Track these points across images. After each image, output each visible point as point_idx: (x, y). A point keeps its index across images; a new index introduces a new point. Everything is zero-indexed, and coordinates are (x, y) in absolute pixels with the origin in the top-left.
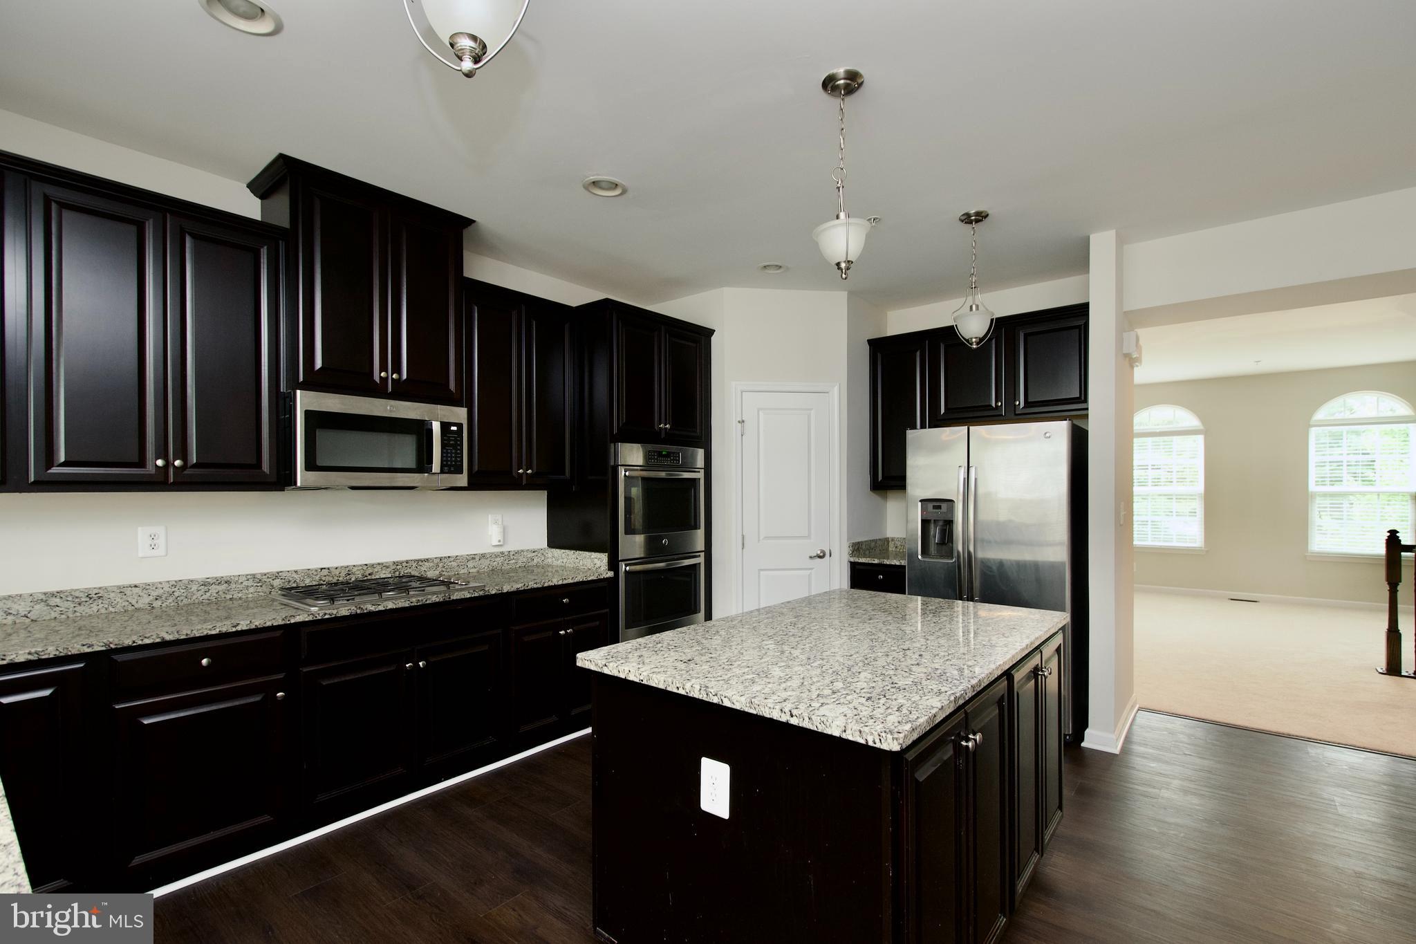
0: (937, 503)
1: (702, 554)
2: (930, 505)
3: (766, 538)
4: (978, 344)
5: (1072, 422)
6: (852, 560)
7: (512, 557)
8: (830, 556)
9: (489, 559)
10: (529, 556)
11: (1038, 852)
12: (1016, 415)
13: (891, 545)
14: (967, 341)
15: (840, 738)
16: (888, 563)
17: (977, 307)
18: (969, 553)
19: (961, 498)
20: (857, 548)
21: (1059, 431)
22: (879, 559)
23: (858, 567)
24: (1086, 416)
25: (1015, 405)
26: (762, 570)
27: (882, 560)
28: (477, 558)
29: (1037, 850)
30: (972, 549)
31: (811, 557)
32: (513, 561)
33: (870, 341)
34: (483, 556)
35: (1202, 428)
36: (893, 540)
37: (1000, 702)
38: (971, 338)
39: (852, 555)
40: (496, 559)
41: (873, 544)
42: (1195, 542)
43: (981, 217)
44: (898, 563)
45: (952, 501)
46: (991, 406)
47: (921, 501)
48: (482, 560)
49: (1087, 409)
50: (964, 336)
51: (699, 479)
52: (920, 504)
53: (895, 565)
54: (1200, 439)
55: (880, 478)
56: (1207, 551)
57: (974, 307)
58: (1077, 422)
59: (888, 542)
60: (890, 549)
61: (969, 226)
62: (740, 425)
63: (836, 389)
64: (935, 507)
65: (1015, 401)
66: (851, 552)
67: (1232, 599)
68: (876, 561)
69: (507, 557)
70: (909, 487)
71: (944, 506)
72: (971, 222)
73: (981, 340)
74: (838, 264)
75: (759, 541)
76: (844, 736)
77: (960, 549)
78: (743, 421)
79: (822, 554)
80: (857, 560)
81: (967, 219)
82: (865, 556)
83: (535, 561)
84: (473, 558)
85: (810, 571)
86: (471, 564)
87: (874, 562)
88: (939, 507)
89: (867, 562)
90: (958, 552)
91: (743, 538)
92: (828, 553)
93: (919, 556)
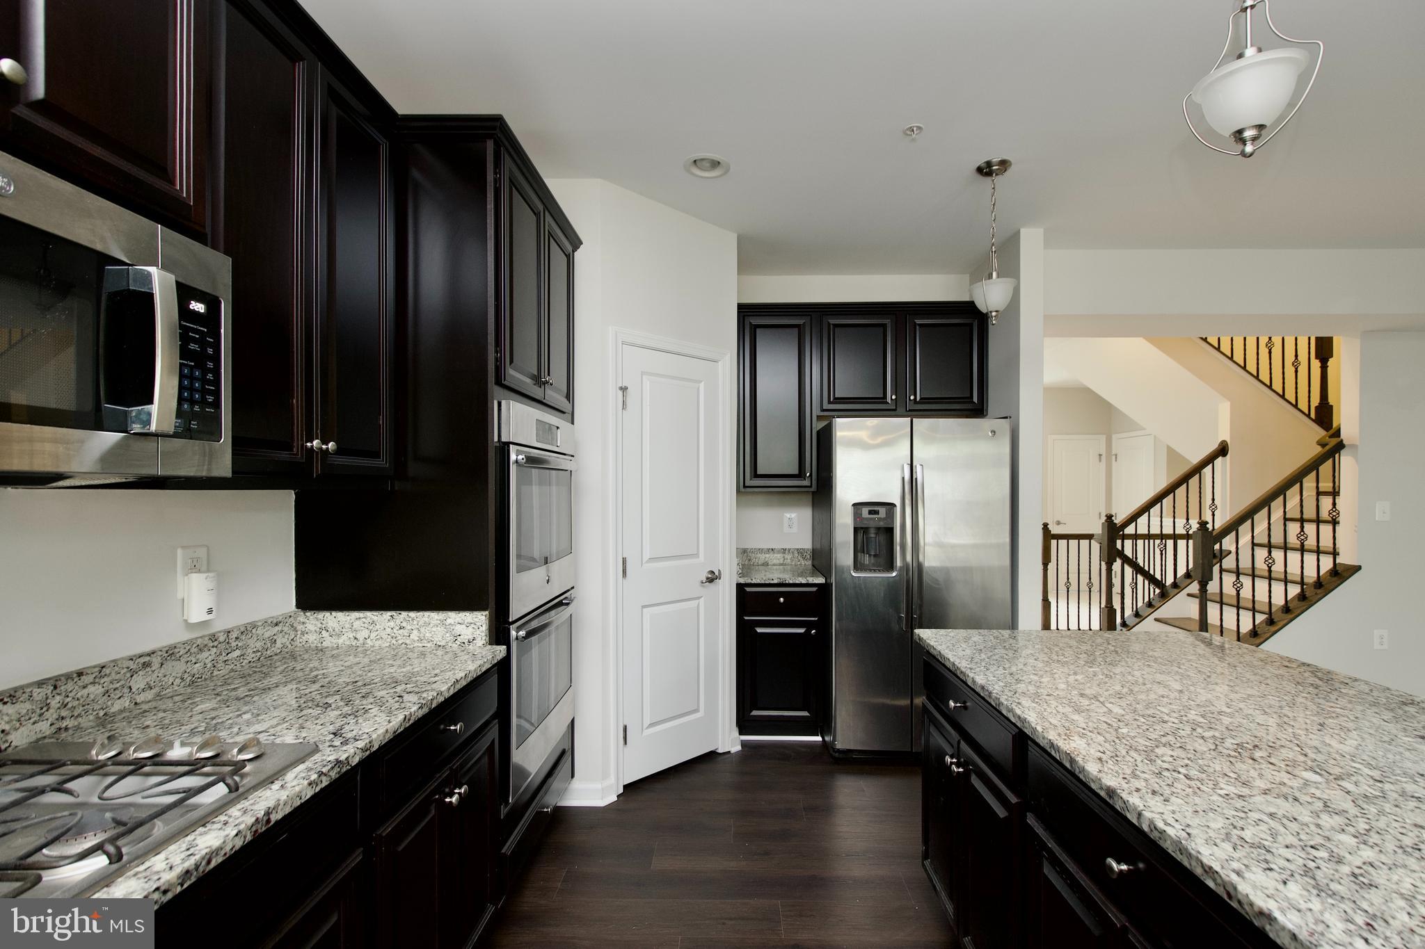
0: (872, 508)
3: (651, 560)
6: (741, 581)
7: (234, 644)
8: (720, 579)
9: (183, 660)
10: (267, 635)
12: (907, 411)
19: (908, 499)
23: (746, 589)
26: (645, 607)
28: (156, 661)
31: (698, 582)
32: (238, 653)
34: (170, 653)
38: (991, 312)
39: (742, 574)
40: (200, 656)
46: (884, 399)
48: (169, 665)
51: (573, 472)
62: (621, 393)
64: (870, 512)
65: (909, 395)
66: (740, 571)
69: (222, 646)
70: (839, 492)
75: (642, 564)
78: (626, 388)
79: (712, 578)
81: (986, 170)
83: (279, 645)
84: (146, 665)
85: (697, 601)
86: (138, 682)
88: (877, 512)
91: (624, 562)
92: (718, 574)
93: (851, 570)
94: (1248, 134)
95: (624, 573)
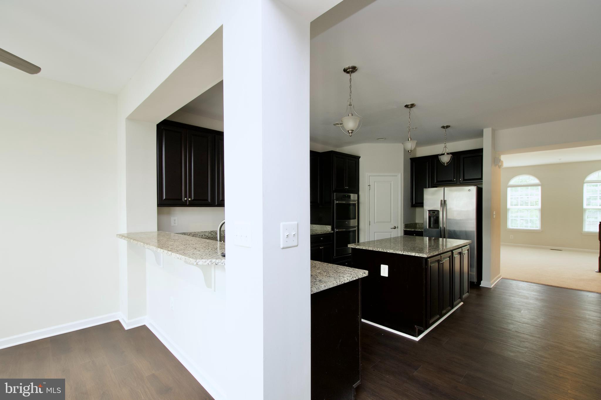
0: (434, 211)
1: (357, 227)
3: (377, 222)
4: (447, 164)
5: (477, 186)
6: (405, 229)
11: (460, 299)
12: (460, 183)
13: (417, 225)
14: (444, 163)
15: (414, 256)
16: (417, 230)
18: (444, 228)
19: (441, 209)
20: (406, 226)
21: (473, 189)
22: (414, 229)
23: (407, 231)
24: (482, 184)
25: (460, 180)
26: (376, 232)
27: (415, 230)
29: (460, 298)
30: (445, 226)
31: (391, 228)
33: (411, 159)
35: (540, 183)
36: (418, 223)
37: (449, 257)
41: (411, 225)
42: (537, 228)
43: (448, 127)
44: (420, 230)
45: (439, 211)
46: (452, 180)
47: (428, 211)
49: (482, 182)
50: (443, 162)
51: (356, 204)
52: (428, 212)
53: (420, 231)
54: (540, 187)
55: (414, 203)
56: (542, 231)
57: (445, 154)
58: (479, 186)
59: (416, 224)
60: (417, 227)
61: (444, 129)
63: (400, 175)
64: (433, 213)
65: (460, 179)
66: (404, 227)
67: (552, 249)
68: (413, 230)
70: (425, 206)
71: (436, 212)
72: (445, 128)
73: (448, 163)
74: (409, 151)
75: (374, 223)
76: (415, 255)
77: (441, 226)
78: (370, 185)
79: (395, 227)
81: (443, 127)
82: (409, 228)
85: (391, 233)
89: (409, 230)
90: (441, 228)
91: (370, 222)
92: (397, 227)
93: (428, 228)
94: (410, 151)
95: (370, 224)
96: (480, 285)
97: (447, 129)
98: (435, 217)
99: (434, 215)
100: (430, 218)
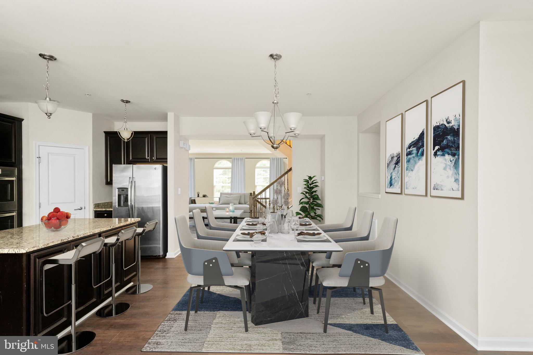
1: (18, 211)
2: (121, 190)
3: (53, 203)
4: (127, 140)
5: (163, 165)
6: (95, 210)
8: (85, 209)
12: (153, 162)
14: (124, 139)
16: (108, 210)
17: (127, 129)
18: (132, 206)
19: (130, 187)
20: (97, 205)
21: (159, 168)
23: (97, 212)
24: (167, 164)
27: (106, 209)
30: (133, 204)
31: (75, 210)
33: (104, 132)
39: (95, 208)
41: (106, 204)
43: (128, 102)
45: (127, 188)
46: (146, 158)
47: (117, 188)
51: (15, 180)
55: (109, 180)
57: (126, 129)
58: (165, 165)
61: (124, 103)
62: (38, 159)
63: (87, 148)
66: (94, 207)
68: (104, 210)
70: (114, 184)
71: (125, 190)
77: (130, 204)
78: (40, 157)
79: (81, 208)
80: (97, 210)
81: (123, 101)
82: (100, 208)
85: (75, 215)
87: (103, 210)
88: (124, 190)
89: (100, 210)
90: (129, 206)
91: (40, 204)
92: (84, 208)
93: (117, 207)
95: (40, 207)
96: (166, 257)
97: (127, 104)
98: (125, 195)
99: (123, 193)
100: (119, 196)
